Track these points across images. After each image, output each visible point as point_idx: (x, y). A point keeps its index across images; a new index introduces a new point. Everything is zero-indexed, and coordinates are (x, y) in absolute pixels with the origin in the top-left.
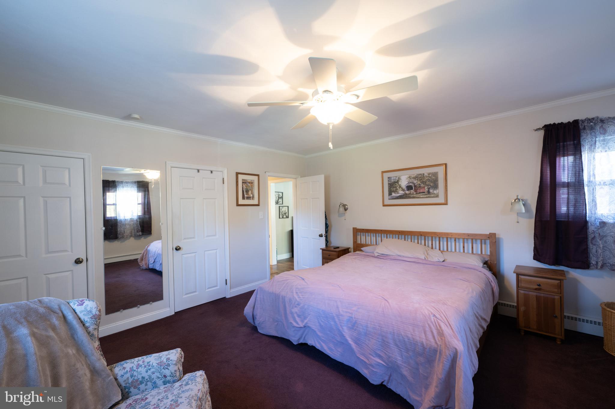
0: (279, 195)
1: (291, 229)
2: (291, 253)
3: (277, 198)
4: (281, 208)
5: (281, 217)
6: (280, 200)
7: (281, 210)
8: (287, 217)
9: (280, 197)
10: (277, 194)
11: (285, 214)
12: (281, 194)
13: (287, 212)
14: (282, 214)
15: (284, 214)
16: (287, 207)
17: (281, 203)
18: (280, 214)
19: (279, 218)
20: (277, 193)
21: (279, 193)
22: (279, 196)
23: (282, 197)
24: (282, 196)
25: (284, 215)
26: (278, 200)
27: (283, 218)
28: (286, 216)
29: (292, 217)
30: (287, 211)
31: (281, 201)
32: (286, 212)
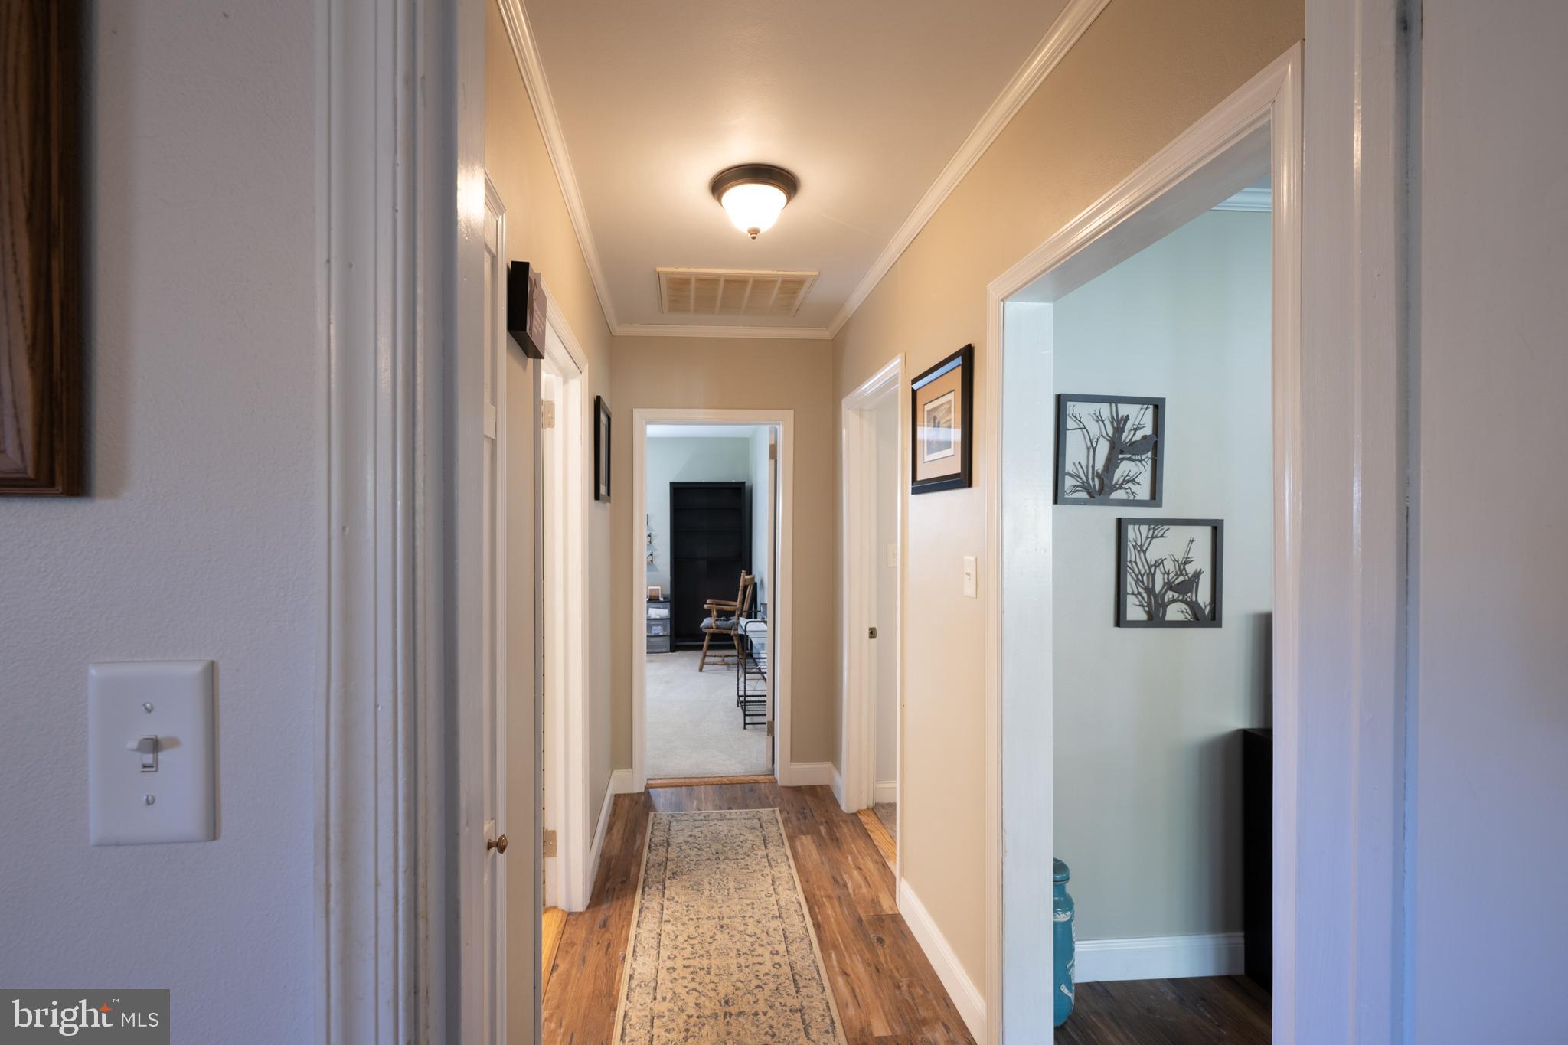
0: (1120, 424)
1: (1237, 719)
2: (1239, 938)
3: (1103, 449)
4: (1132, 533)
5: (1135, 611)
6: (1135, 470)
7: (1142, 549)
8: (1210, 617)
9: (1126, 436)
10: (1100, 419)
11: (1187, 586)
12: (1141, 420)
13: (1197, 575)
14: (1150, 591)
15: (1169, 586)
16: (1207, 531)
17: (1143, 492)
18: (1131, 585)
19: (1120, 620)
20: (1105, 409)
21: (1124, 410)
22: (1119, 430)
23: (1154, 445)
24: (1148, 430)
25: (1170, 594)
26: (1111, 464)
27: (1155, 619)
28: (1194, 606)
29: (1264, 626)
30: (1201, 561)
31: (1145, 479)
32: (1190, 569)
